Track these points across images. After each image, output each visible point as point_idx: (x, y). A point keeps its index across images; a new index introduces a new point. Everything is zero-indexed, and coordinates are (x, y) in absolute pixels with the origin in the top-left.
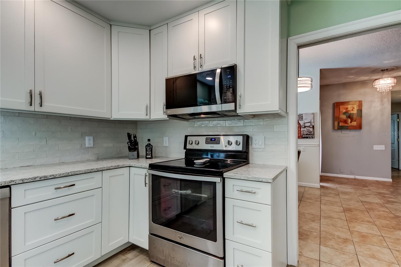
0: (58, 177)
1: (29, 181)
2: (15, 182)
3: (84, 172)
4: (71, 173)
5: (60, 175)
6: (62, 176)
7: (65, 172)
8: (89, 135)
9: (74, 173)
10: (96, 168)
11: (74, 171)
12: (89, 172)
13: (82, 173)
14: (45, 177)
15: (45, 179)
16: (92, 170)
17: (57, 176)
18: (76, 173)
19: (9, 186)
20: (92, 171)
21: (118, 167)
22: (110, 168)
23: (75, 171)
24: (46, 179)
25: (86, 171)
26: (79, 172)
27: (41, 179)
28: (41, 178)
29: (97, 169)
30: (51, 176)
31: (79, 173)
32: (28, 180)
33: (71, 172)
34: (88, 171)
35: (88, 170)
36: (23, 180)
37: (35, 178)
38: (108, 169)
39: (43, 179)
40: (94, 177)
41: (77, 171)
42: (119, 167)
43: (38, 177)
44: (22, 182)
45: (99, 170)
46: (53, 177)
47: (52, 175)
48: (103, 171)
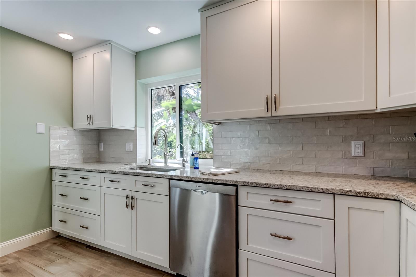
0: (272, 187)
1: (248, 185)
2: (238, 182)
3: (302, 190)
4: (287, 187)
6: (276, 187)
7: (280, 184)
8: (358, 139)
9: (289, 187)
10: (321, 187)
11: (289, 185)
12: (311, 191)
13: (299, 189)
14: (260, 184)
15: (260, 186)
16: (315, 189)
17: (271, 187)
18: (292, 188)
19: (237, 186)
20: (313, 190)
21: (365, 195)
22: (348, 194)
23: (291, 186)
24: (261, 186)
25: (305, 188)
26: (296, 187)
27: (257, 186)
28: (257, 185)
29: (322, 189)
30: (265, 185)
31: (295, 189)
32: (247, 184)
33: (286, 185)
34: (308, 188)
35: (308, 187)
36: (244, 183)
37: (253, 183)
38: (342, 194)
39: (259, 186)
40: (320, 200)
41: (293, 186)
42: (369, 196)
43: (254, 183)
44: (243, 184)
45: (326, 192)
46: (267, 186)
47: (267, 184)
48: (335, 195)
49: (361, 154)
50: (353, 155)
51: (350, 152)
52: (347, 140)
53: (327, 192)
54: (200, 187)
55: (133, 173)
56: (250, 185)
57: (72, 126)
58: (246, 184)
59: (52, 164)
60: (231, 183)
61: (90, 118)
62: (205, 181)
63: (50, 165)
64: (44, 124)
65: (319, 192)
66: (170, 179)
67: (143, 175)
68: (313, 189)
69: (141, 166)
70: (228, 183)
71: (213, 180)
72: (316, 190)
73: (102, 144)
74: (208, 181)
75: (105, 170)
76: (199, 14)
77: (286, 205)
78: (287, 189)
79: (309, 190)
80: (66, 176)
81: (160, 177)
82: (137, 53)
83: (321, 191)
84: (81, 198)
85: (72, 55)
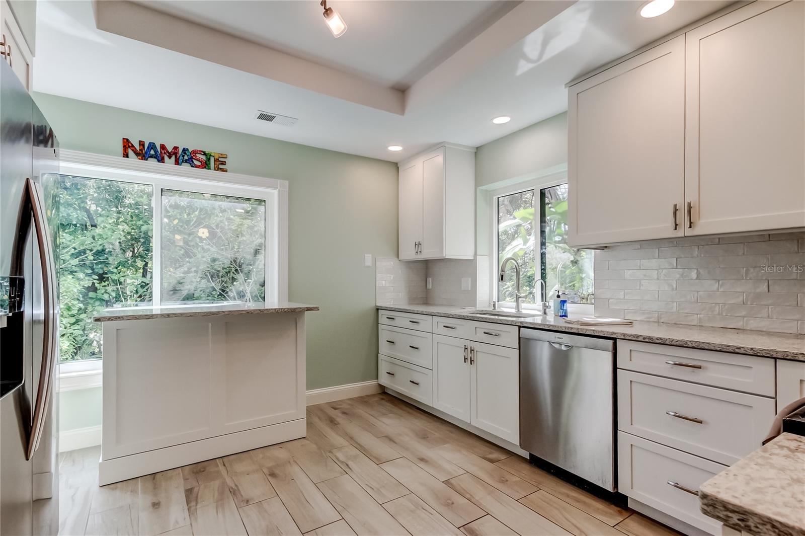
1: (630, 338)
3: (718, 349)
4: (692, 344)
5: (672, 342)
6: (675, 344)
7: (681, 339)
9: (697, 344)
10: (751, 347)
11: (696, 341)
13: (713, 348)
14: (650, 338)
15: (650, 341)
16: (739, 348)
17: (667, 342)
18: (702, 346)
19: (615, 340)
20: (737, 351)
22: (796, 358)
23: (700, 342)
25: (723, 347)
26: (707, 345)
27: (645, 340)
28: (644, 338)
29: (752, 349)
30: (657, 339)
31: (706, 348)
32: (629, 336)
33: (690, 341)
34: (728, 348)
35: (729, 346)
37: (638, 336)
38: (788, 358)
39: (648, 341)
41: (703, 343)
43: (641, 336)
44: (623, 337)
45: (758, 354)
46: (660, 341)
48: (777, 360)
53: (762, 355)
54: (560, 338)
56: (634, 339)
57: (398, 257)
58: (628, 338)
59: (378, 304)
60: (606, 336)
61: (418, 245)
62: (568, 331)
63: (377, 305)
64: (370, 255)
65: (747, 353)
66: (520, 327)
67: (485, 320)
68: (737, 348)
69: (482, 311)
70: (601, 335)
71: (579, 330)
72: (741, 351)
73: (430, 279)
74: (572, 331)
76: (566, 91)
77: (693, 372)
78: (693, 348)
79: (731, 350)
80: (393, 319)
81: (507, 323)
82: (477, 148)
83: (751, 352)
84: (410, 346)
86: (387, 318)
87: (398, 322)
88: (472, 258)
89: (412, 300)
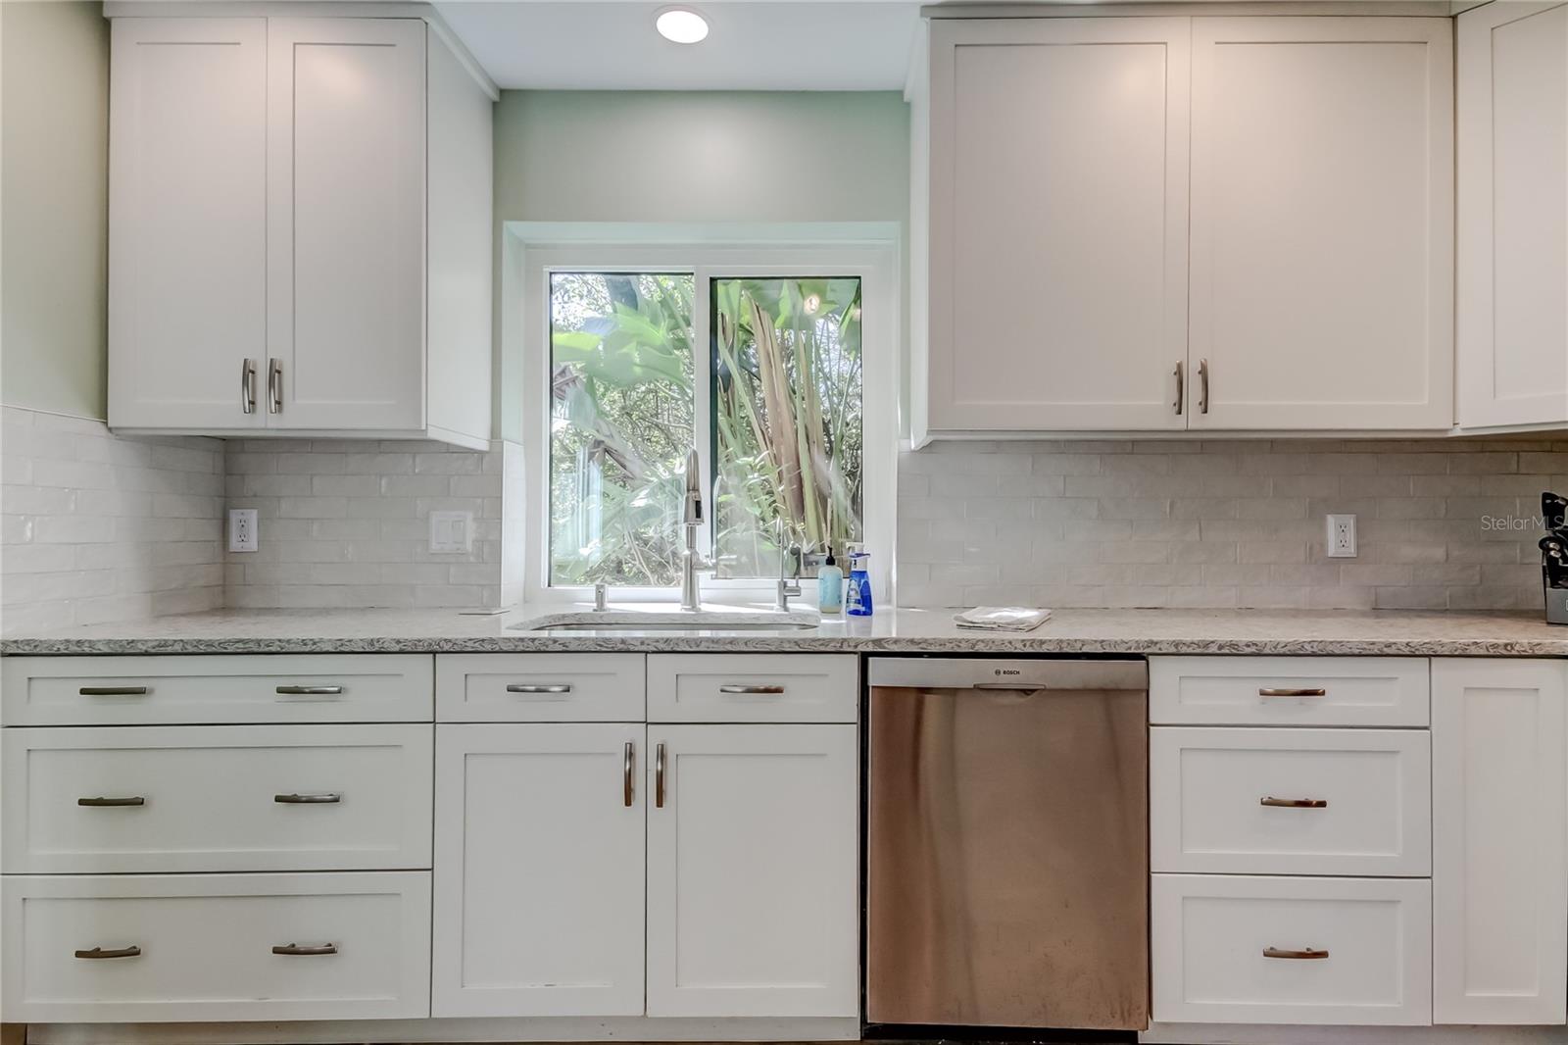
0: (1270, 652)
1: (1190, 650)
2: (1158, 646)
3: (1357, 651)
4: (1312, 647)
5: (1275, 648)
6: (1282, 651)
7: (1292, 640)
8: (1338, 510)
9: (1321, 646)
11: (1319, 640)
12: (1379, 652)
13: (1348, 651)
14: (1232, 645)
15: (1232, 651)
16: (1389, 646)
17: (1267, 651)
18: (1330, 649)
19: (1143, 658)
20: (1387, 651)
21: (1505, 652)
22: (1468, 652)
23: (1326, 642)
24: (1234, 651)
25: (1366, 646)
26: (1339, 646)
27: (1223, 651)
28: (1221, 647)
30: (1248, 646)
31: (1337, 652)
32: (1189, 647)
33: (1310, 642)
34: (1372, 647)
35: (1373, 643)
36: (1176, 646)
37: (1207, 645)
39: (1227, 651)
40: (1396, 678)
41: (1331, 642)
42: (1514, 653)
43: (1213, 642)
44: (1173, 650)
45: (1417, 653)
46: (1253, 649)
47: (1254, 644)
48: (1433, 658)
49: (1351, 550)
50: (1332, 552)
51: (1323, 545)
52: (1315, 514)
53: (1421, 653)
55: (667, 641)
56: (1198, 651)
58: (1184, 650)
60: (1132, 651)
62: (1031, 650)
65: (1401, 653)
66: (865, 657)
67: (729, 648)
68: (1386, 647)
70: (1121, 650)
71: (1064, 645)
72: (1393, 650)
73: (253, 516)
74: (1044, 649)
75: (483, 640)
76: (923, 26)
77: (1301, 704)
78: (1314, 655)
79: (1376, 651)
80: (136, 691)
82: (502, 92)
83: (1406, 651)
84: (278, 799)
85: (105, 15)
86: (84, 692)
87: (167, 702)
88: (482, 445)
89: (164, 600)
